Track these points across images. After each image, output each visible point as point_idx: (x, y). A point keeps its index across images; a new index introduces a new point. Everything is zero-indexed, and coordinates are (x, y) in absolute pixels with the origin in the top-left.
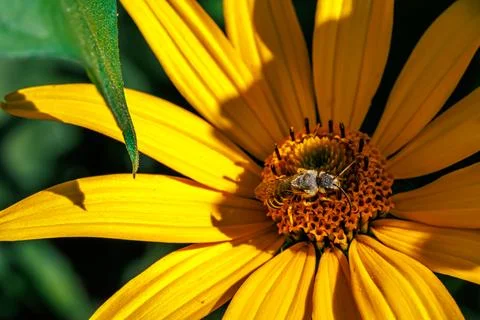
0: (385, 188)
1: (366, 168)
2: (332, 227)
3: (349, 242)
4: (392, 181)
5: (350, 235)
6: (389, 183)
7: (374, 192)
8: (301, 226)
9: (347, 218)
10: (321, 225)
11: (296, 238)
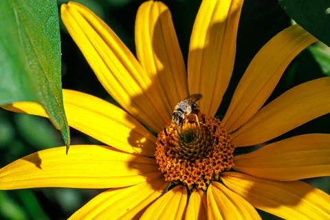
0: (229, 154)
1: (217, 143)
2: (197, 179)
3: (207, 186)
4: (233, 149)
5: (208, 182)
6: (231, 151)
7: (222, 157)
8: (178, 178)
9: (206, 173)
10: (190, 177)
11: (176, 183)
